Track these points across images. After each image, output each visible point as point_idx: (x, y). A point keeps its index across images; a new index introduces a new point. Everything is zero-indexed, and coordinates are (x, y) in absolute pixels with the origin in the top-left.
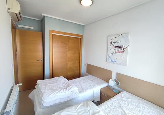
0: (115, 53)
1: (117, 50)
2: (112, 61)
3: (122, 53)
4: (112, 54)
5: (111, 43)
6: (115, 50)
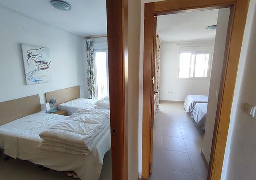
0: (38, 70)
1: (40, 66)
2: (36, 81)
3: (47, 69)
4: (34, 72)
5: (29, 56)
6: (37, 67)
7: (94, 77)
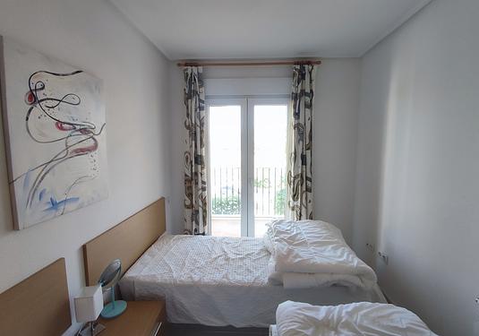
0: (64, 159)
1: (72, 141)
2: (54, 205)
3: (93, 153)
4: (48, 166)
5: (33, 98)
6: (62, 144)
7: (205, 171)
